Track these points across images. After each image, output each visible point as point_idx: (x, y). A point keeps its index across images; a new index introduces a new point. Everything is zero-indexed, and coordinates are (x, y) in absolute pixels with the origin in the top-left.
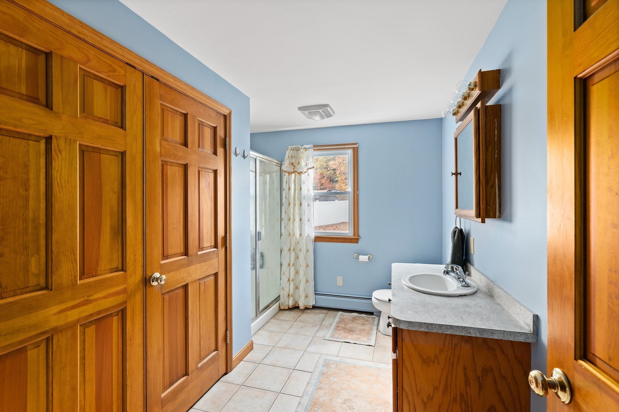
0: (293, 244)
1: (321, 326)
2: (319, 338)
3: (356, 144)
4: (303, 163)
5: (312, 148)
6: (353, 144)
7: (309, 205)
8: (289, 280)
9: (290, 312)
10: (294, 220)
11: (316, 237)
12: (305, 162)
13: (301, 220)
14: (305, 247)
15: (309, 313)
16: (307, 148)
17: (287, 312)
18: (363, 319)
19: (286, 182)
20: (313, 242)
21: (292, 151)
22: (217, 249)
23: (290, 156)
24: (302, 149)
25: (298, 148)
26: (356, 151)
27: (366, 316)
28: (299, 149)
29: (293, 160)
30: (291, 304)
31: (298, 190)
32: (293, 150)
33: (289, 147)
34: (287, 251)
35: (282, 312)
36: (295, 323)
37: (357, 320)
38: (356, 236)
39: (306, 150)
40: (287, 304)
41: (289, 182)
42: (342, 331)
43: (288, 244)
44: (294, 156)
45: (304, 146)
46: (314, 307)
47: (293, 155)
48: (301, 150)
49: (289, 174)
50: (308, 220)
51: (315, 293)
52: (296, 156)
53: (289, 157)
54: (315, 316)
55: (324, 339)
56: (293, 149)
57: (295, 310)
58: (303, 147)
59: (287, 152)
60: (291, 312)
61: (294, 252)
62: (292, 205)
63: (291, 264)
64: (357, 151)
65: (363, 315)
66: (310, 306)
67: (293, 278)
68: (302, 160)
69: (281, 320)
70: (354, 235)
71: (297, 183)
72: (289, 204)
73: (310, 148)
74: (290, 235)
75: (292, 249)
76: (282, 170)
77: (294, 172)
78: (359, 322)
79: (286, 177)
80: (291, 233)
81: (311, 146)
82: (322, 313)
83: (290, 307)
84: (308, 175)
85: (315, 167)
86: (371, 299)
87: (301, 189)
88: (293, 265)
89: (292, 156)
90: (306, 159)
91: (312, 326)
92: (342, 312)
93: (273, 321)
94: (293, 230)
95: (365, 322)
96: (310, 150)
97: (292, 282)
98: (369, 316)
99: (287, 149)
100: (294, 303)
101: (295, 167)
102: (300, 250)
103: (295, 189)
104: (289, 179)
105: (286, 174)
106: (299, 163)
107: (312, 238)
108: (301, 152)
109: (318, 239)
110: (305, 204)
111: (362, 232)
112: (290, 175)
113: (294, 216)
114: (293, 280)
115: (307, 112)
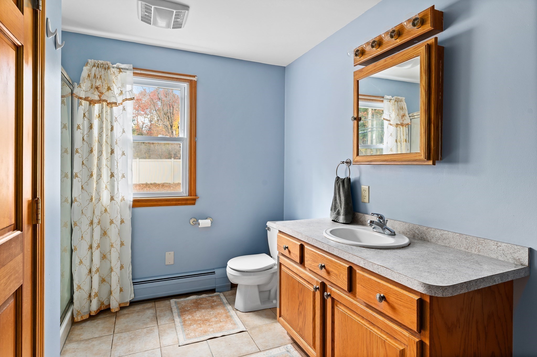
0: (97, 213)
1: (160, 328)
2: (171, 347)
3: (194, 76)
4: (116, 90)
5: (131, 70)
6: (190, 76)
7: (123, 154)
8: (90, 271)
9: (93, 321)
10: (99, 176)
11: (135, 201)
12: (119, 89)
13: (112, 175)
14: (119, 216)
15: (128, 314)
16: (122, 69)
17: (88, 323)
18: (207, 300)
19: (84, 115)
20: (130, 207)
21: (94, 68)
22: (22, 231)
23: (92, 75)
24: (113, 68)
25: (107, 66)
26: (193, 86)
27: (207, 295)
28: (109, 68)
29: (98, 83)
30: (94, 307)
31: (107, 130)
32: (98, 66)
33: (90, 61)
34: (88, 225)
35: (79, 327)
36: (115, 338)
37: (201, 304)
38: (193, 195)
39: (120, 71)
40: (86, 310)
41: (88, 116)
42: (195, 326)
43: (89, 214)
44: (99, 77)
45: (118, 64)
46: (133, 303)
47: (97, 74)
48: (112, 70)
49: (90, 104)
50: (123, 176)
51: (133, 283)
52: (103, 77)
53: (89, 76)
54: (140, 317)
55: (179, 346)
56: (96, 65)
57: (101, 316)
58: (115, 66)
59: (85, 68)
60: (96, 321)
61: (99, 227)
62: (95, 152)
63: (95, 245)
64: (196, 87)
65: (204, 296)
66: (127, 303)
67: (98, 267)
68: (114, 85)
69: (86, 340)
70: (190, 194)
71: (104, 119)
72: (91, 151)
73: (127, 69)
74: (91, 199)
75: (96, 221)
76: (74, 95)
77: (100, 101)
78: (206, 306)
79: (83, 107)
80: (93, 197)
81: (131, 66)
82: (148, 309)
83: (93, 314)
84: (124, 109)
85: (135, 98)
86: (214, 272)
87: (112, 129)
88: (98, 246)
89: (95, 75)
90: (120, 85)
91: (147, 332)
92: (175, 300)
93: (71, 346)
94: (98, 193)
95: (213, 304)
96: (128, 72)
97: (96, 273)
98: (211, 295)
99: (86, 64)
100: (99, 306)
101: (102, 93)
102: (112, 222)
103: (101, 128)
104: (90, 112)
105: (83, 102)
106: (109, 89)
107: (129, 202)
108: (112, 72)
109: (137, 203)
110: (118, 152)
111: (200, 190)
112: (92, 105)
113: (99, 169)
114: (98, 270)
115: (153, 7)
